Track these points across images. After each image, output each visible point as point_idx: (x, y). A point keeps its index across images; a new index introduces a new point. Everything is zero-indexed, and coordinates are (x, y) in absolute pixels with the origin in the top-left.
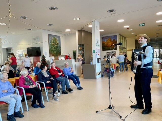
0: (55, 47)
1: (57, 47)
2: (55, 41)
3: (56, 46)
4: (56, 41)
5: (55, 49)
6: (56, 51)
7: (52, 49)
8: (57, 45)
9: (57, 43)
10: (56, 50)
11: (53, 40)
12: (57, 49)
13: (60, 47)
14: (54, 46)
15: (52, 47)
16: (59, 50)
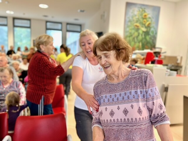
0: (141, 32)
1: (147, 33)
2: (141, 20)
3: (144, 29)
4: (145, 17)
5: (140, 37)
6: (141, 41)
7: (131, 36)
8: (149, 26)
9: (149, 24)
10: (143, 39)
11: (137, 17)
12: (145, 38)
13: (156, 33)
14: (137, 29)
15: (133, 31)
16: (150, 38)
